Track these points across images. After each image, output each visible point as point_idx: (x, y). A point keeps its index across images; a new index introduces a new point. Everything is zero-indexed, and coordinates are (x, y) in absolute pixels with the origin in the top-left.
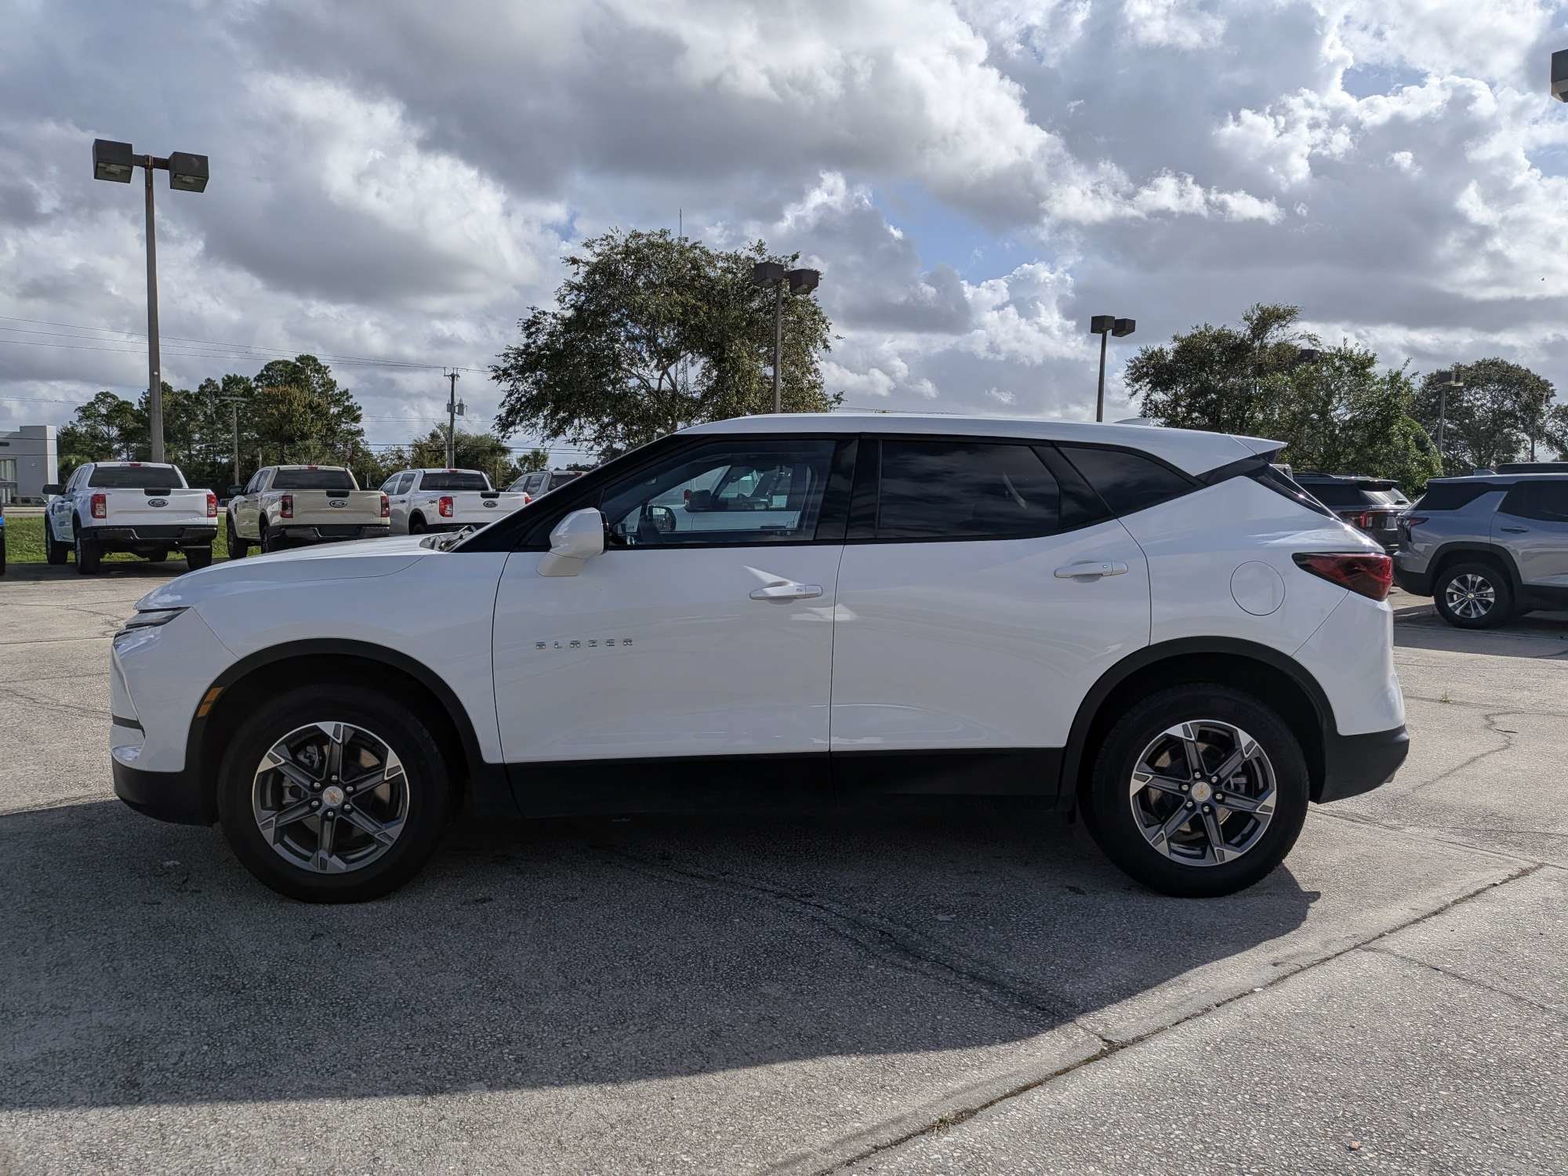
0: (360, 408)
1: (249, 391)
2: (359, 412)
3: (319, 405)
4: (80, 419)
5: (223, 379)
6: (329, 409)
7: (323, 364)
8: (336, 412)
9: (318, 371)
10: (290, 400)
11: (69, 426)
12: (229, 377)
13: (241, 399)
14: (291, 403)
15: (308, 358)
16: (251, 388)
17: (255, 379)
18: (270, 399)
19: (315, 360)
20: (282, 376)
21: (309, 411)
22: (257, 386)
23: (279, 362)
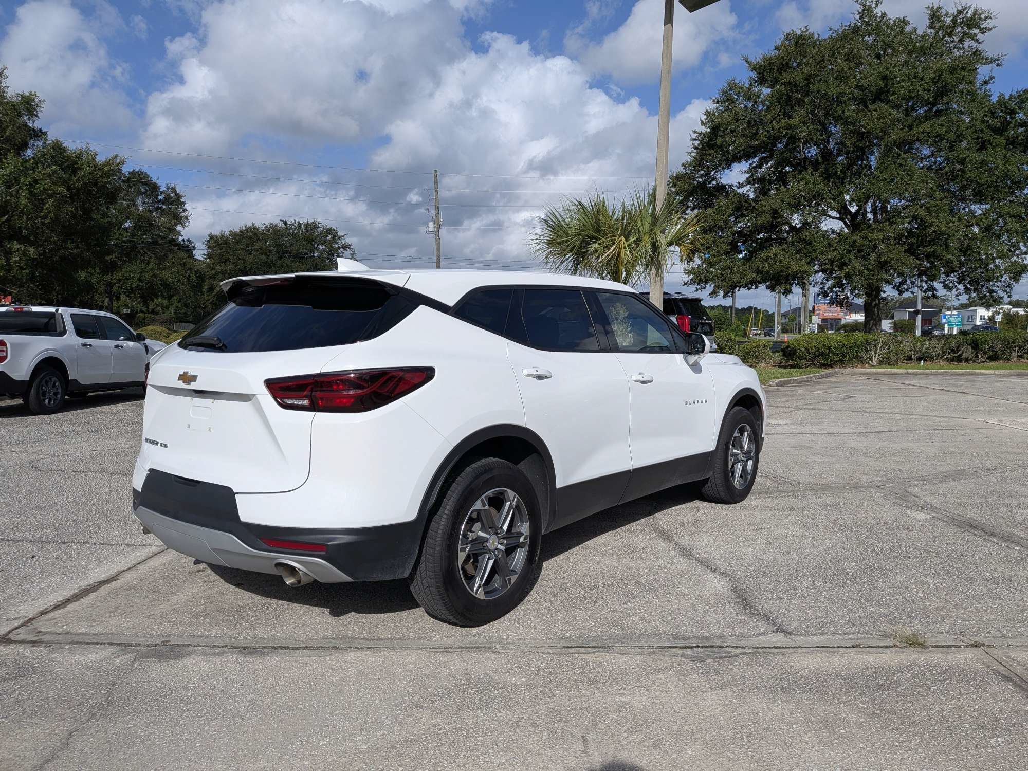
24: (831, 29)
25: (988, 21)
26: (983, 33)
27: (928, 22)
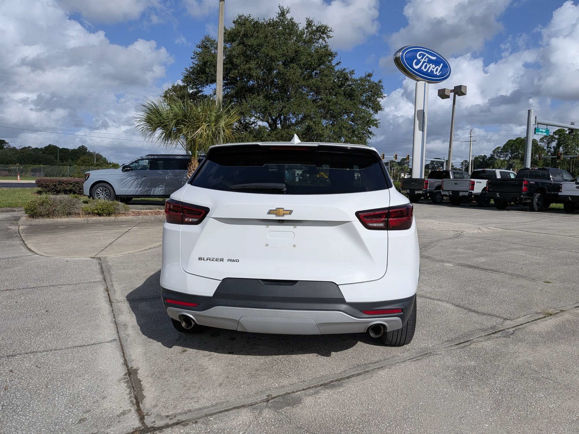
24: (264, 19)
25: (331, 33)
26: (328, 38)
27: (305, 26)
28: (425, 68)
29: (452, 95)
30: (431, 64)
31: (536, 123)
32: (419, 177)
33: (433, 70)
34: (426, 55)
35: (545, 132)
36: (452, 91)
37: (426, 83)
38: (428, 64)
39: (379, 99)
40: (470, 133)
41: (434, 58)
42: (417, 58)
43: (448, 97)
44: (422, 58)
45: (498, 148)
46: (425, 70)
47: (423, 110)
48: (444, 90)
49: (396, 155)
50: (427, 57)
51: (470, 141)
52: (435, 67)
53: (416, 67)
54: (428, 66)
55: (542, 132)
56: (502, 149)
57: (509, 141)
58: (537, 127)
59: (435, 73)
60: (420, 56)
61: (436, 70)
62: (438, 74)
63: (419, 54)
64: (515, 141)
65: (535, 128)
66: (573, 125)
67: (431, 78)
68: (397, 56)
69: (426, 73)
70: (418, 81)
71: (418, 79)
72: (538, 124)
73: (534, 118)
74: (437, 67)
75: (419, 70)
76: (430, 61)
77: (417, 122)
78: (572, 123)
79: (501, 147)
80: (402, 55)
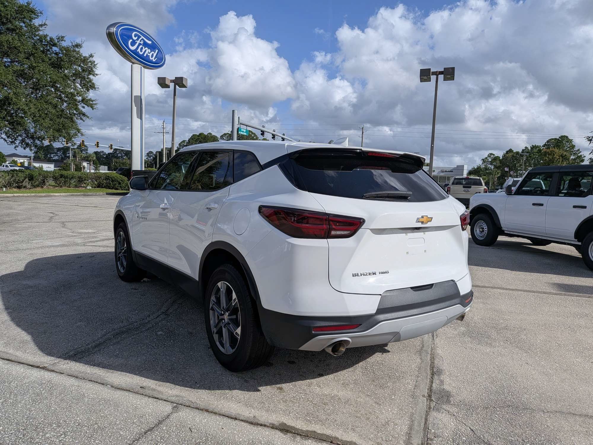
0: (585, 157)
1: (540, 151)
2: (584, 158)
3: (566, 155)
4: (483, 164)
5: (531, 147)
6: (570, 157)
7: (570, 139)
8: (574, 158)
9: (567, 142)
10: (554, 154)
11: (479, 166)
12: (533, 146)
13: (537, 154)
14: (554, 155)
15: (564, 136)
16: (540, 150)
17: (543, 146)
18: (546, 153)
19: (567, 137)
20: (553, 144)
21: (561, 158)
22: (543, 149)
23: (553, 139)
28: (141, 51)
29: (172, 85)
30: (147, 48)
31: (239, 123)
32: (139, 169)
33: (149, 54)
34: (141, 37)
35: (245, 132)
36: (172, 81)
37: (142, 68)
38: (144, 47)
39: (91, 77)
40: (163, 124)
41: (150, 42)
42: (132, 39)
43: (168, 87)
44: (137, 40)
45: (184, 141)
46: (141, 53)
47: (141, 97)
48: (164, 79)
49: (98, 143)
50: (143, 39)
51: (163, 133)
52: (151, 52)
53: (133, 48)
54: (143, 50)
55: (243, 132)
56: (188, 143)
57: (193, 135)
58: (239, 127)
59: (151, 59)
60: (135, 37)
61: (153, 56)
62: (154, 60)
63: (135, 34)
64: (198, 136)
65: (238, 128)
66: (264, 127)
67: (147, 63)
68: (110, 31)
69: (141, 57)
70: (133, 63)
71: (133, 61)
72: (240, 124)
73: (238, 118)
74: (153, 52)
75: (135, 52)
76: (145, 45)
77: (135, 109)
78: (263, 126)
79: (186, 141)
80: (117, 32)
